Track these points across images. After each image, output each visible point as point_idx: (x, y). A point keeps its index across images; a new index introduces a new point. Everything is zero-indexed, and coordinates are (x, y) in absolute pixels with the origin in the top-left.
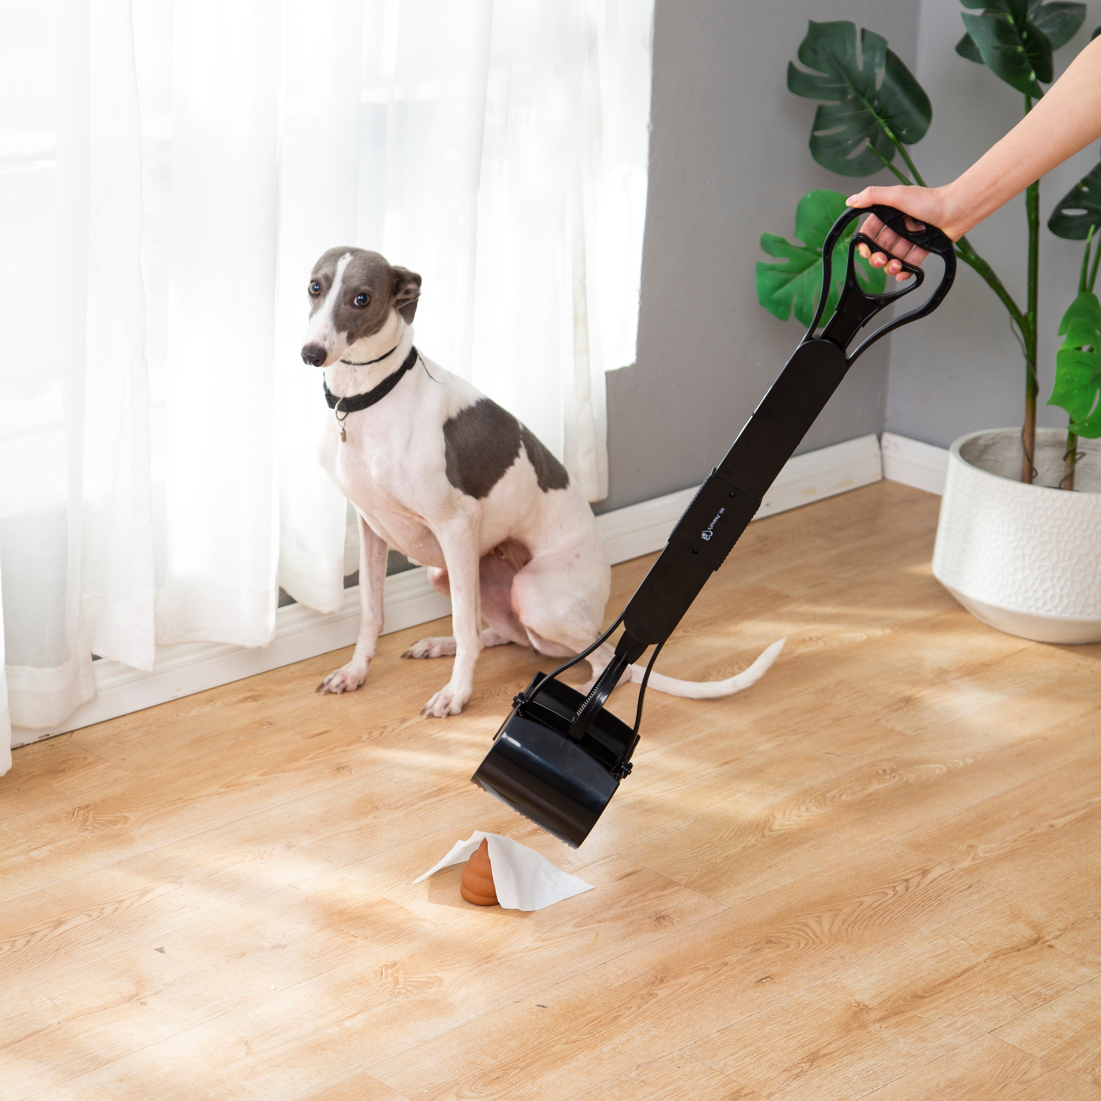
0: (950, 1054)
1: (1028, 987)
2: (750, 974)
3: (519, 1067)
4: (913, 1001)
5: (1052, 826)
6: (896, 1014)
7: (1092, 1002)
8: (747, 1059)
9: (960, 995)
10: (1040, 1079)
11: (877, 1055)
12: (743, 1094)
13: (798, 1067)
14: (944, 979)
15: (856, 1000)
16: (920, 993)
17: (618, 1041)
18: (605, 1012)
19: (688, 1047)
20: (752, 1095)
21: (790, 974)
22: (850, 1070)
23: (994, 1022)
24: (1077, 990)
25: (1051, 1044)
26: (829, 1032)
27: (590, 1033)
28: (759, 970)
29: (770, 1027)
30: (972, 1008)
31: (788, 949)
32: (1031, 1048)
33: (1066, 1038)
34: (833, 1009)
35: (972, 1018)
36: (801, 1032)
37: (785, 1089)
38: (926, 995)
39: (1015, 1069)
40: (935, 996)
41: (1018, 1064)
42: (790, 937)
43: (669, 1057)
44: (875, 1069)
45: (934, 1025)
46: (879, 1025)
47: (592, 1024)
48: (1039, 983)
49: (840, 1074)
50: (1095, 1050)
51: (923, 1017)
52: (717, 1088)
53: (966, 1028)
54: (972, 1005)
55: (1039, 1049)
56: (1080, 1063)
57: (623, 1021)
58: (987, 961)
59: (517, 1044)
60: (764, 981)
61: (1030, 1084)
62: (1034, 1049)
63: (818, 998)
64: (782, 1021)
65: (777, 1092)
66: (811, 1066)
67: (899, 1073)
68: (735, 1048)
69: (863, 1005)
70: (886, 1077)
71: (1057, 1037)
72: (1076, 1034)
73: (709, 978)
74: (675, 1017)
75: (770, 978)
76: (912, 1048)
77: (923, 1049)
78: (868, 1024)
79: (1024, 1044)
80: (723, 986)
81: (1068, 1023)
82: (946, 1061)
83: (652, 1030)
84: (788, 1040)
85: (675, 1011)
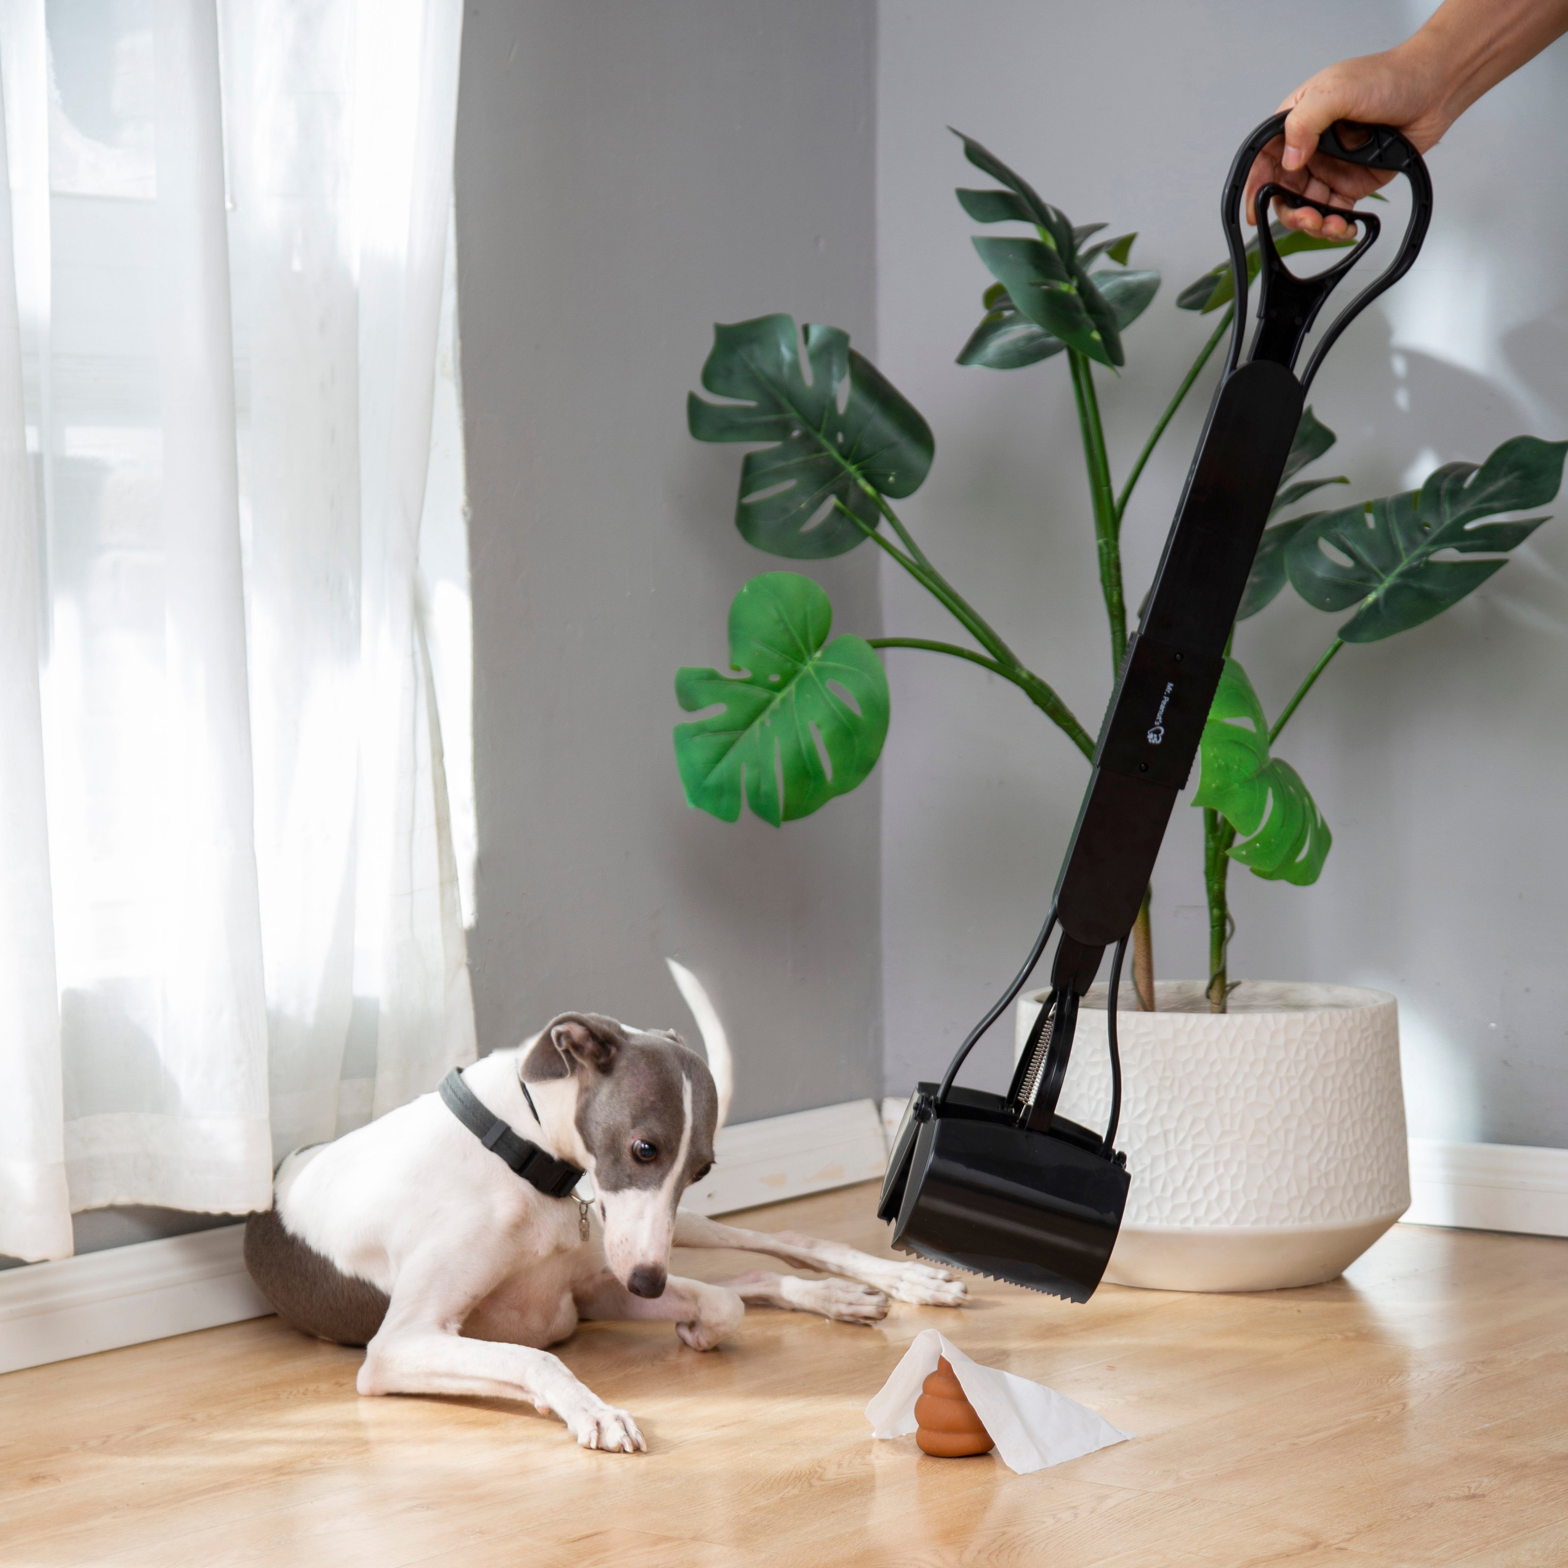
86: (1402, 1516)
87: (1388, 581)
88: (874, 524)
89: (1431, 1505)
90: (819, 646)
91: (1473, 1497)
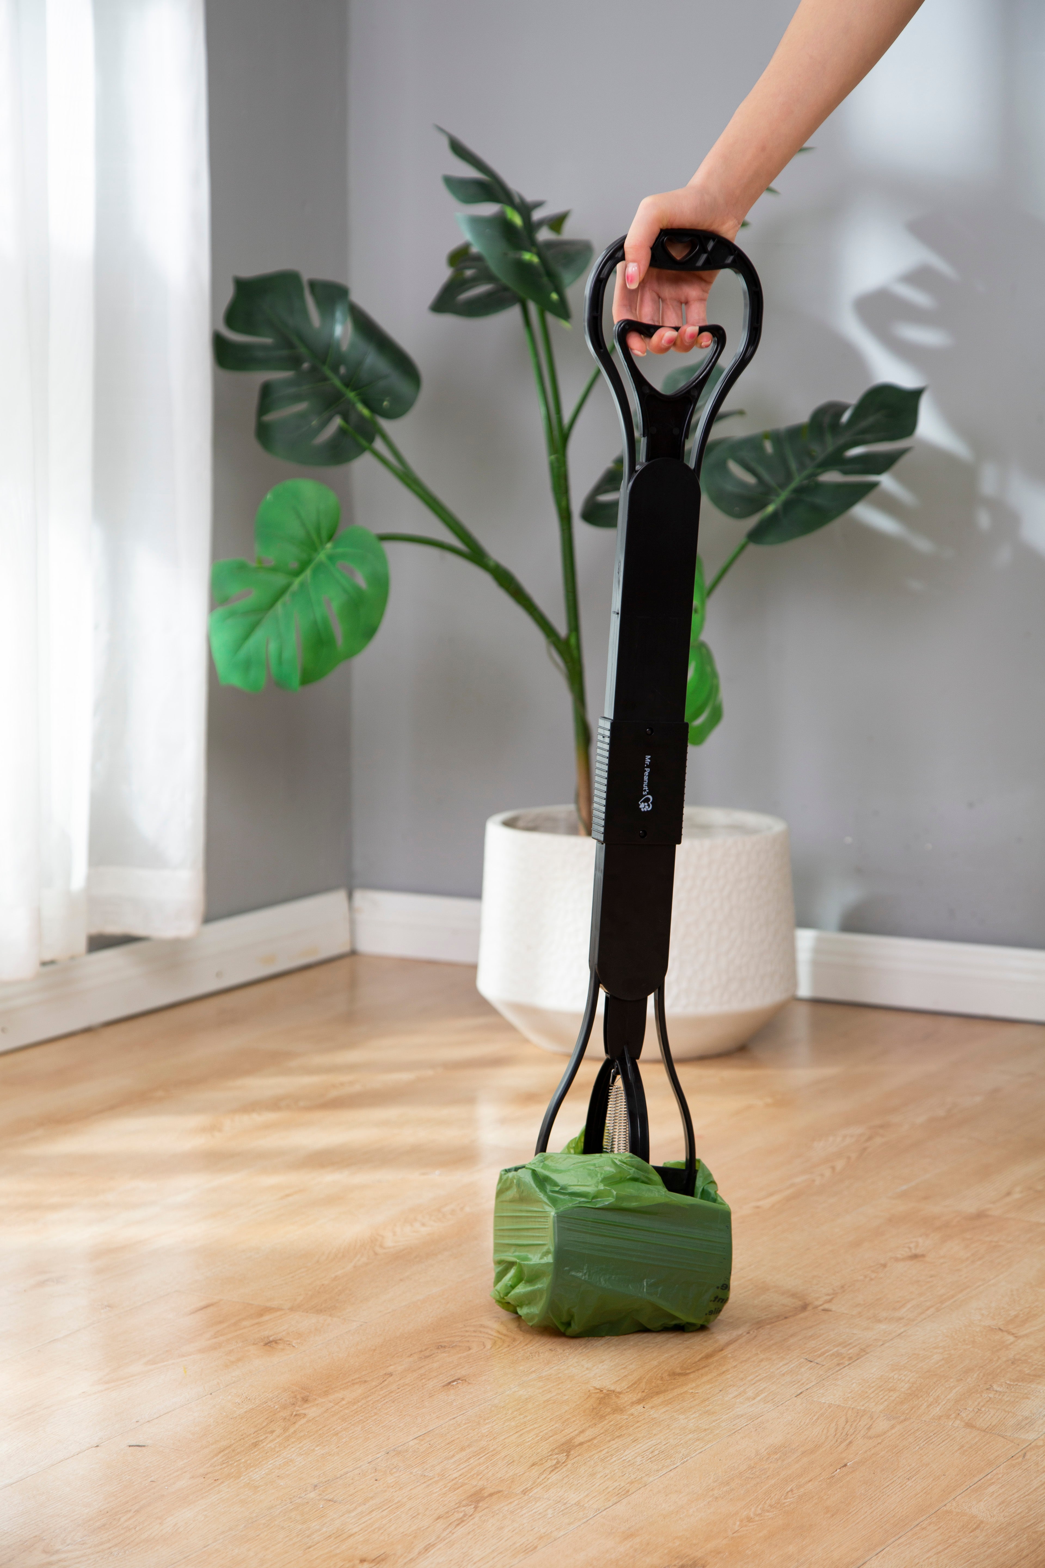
0: (756, 1422)
1: (821, 1349)
2: (431, 1380)
3: (130, 1511)
4: (674, 1379)
5: (758, 1207)
6: (658, 1393)
7: (914, 1354)
8: (472, 1461)
9: (735, 1367)
10: (893, 1431)
12: (486, 1495)
13: (551, 1459)
14: (703, 1354)
15: (594, 1387)
16: (678, 1370)
17: (271, 1466)
18: (236, 1441)
19: (379, 1460)
20: (500, 1494)
21: (487, 1373)
22: (626, 1453)
23: (796, 1386)
24: (887, 1345)
25: (886, 1397)
26: (574, 1421)
27: (224, 1463)
28: (440, 1374)
29: (488, 1426)
30: (757, 1376)
31: (471, 1351)
32: (861, 1404)
33: (903, 1390)
34: (568, 1399)
35: (764, 1386)
36: (536, 1426)
37: (545, 1482)
38: (688, 1371)
39: (854, 1426)
40: (703, 1371)
41: (854, 1421)
42: (466, 1339)
43: (357, 1471)
44: (660, 1448)
45: (716, 1398)
46: (642, 1405)
47: (222, 1454)
48: (833, 1344)
49: (614, 1459)
50: (948, 1397)
51: (697, 1392)
52: (445, 1494)
53: (763, 1395)
54: (757, 1374)
55: (874, 1404)
56: (936, 1411)
57: (269, 1446)
58: (751, 1332)
59: (117, 1488)
60: (454, 1383)
61: (882, 1438)
62: (866, 1405)
63: (541, 1391)
64: (503, 1418)
65: (535, 1486)
66: (568, 1456)
67: (696, 1448)
68: (450, 1452)
69: (608, 1390)
70: (681, 1455)
71: (890, 1390)
72: (914, 1385)
73: (373, 1390)
74: (344, 1432)
75: (462, 1380)
76: (699, 1423)
77: (716, 1422)
78: (625, 1407)
79: (850, 1402)
80: (397, 1395)
81: (896, 1376)
82: (755, 1429)
83: (316, 1449)
84: (521, 1435)
85: (340, 1427)
86: (866, 1277)
87: (784, 495)
88: (371, 440)
89: (884, 1266)
90: (330, 538)
91: (915, 1257)
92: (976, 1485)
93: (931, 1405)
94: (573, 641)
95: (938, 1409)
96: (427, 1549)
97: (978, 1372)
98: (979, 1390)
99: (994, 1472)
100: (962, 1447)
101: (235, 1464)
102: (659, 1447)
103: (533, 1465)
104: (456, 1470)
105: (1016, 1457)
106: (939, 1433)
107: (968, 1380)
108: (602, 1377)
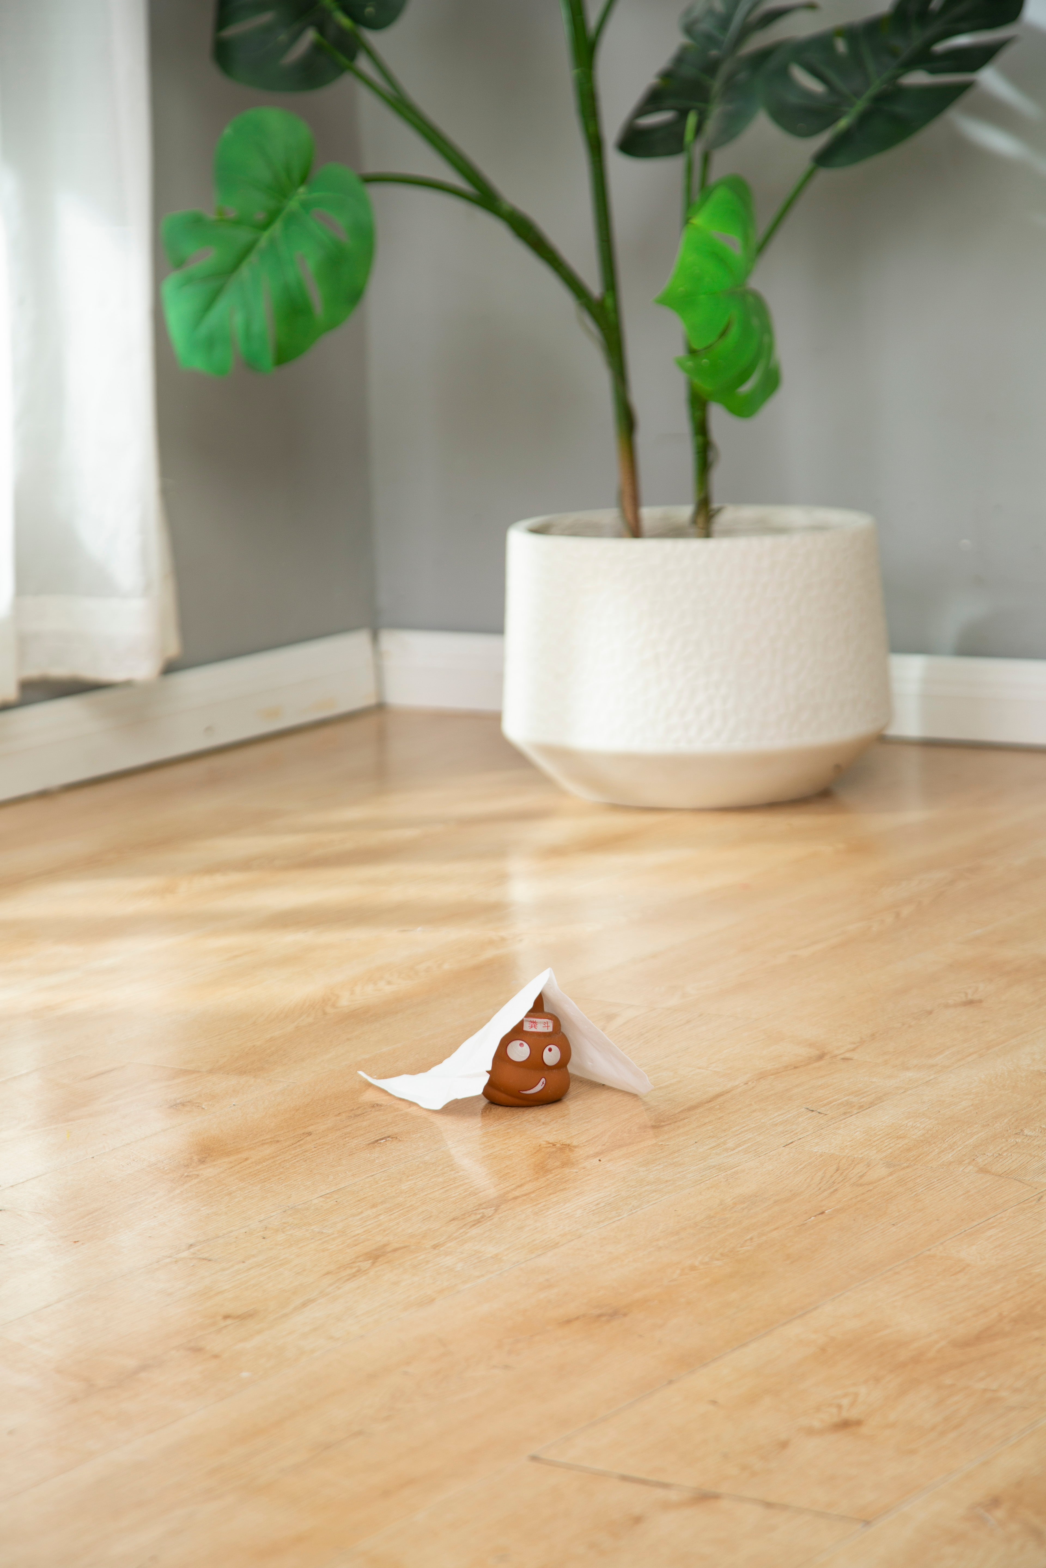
0: (729, 1172)
1: (828, 1098)
2: (356, 1138)
4: (644, 1132)
6: (620, 1146)
7: (939, 1101)
8: (381, 1217)
9: (720, 1118)
10: (890, 1178)
11: (605, 1187)
12: (389, 1250)
13: (476, 1214)
14: (685, 1107)
15: (547, 1141)
16: (652, 1123)
17: (144, 1227)
19: (272, 1218)
20: (405, 1249)
21: (423, 1130)
22: (566, 1206)
23: (786, 1136)
24: (909, 1092)
25: (892, 1145)
26: (514, 1176)
27: (90, 1225)
28: (368, 1133)
29: (409, 1183)
30: (744, 1127)
32: (860, 1152)
33: (914, 1137)
34: (511, 1154)
35: (749, 1137)
37: (462, 1236)
38: (663, 1124)
39: (844, 1174)
40: (679, 1123)
41: (846, 1169)
43: (243, 1230)
45: (689, 1150)
46: (598, 1159)
47: (90, 1216)
48: (844, 1093)
49: (550, 1212)
50: (967, 1143)
51: (668, 1144)
52: (341, 1250)
53: (746, 1146)
54: (745, 1125)
55: (875, 1152)
57: (146, 1207)
58: (750, 1083)
60: (382, 1141)
61: (875, 1185)
62: (866, 1153)
63: (482, 1146)
64: (430, 1174)
65: (449, 1240)
66: (496, 1210)
67: (650, 1199)
68: (358, 1209)
69: (562, 1145)
70: (631, 1206)
71: (898, 1138)
72: (929, 1132)
73: (285, 1150)
74: (239, 1192)
75: (392, 1138)
76: (661, 1174)
77: (681, 1174)
78: (577, 1161)
79: (847, 1151)
80: (312, 1154)
81: (911, 1123)
82: (726, 1179)
83: (202, 1209)
84: (447, 1190)
85: (236, 1187)
86: (903, 1024)
87: (860, 105)
88: (352, 57)
89: (930, 1013)
90: (304, 180)
91: (970, 1003)
92: (972, 1229)
93: (943, 1151)
94: (609, 302)
95: (950, 1155)
96: (304, 1305)
97: (1009, 1118)
98: (1006, 1135)
99: (999, 1216)
100: (969, 1191)
101: (103, 1226)
102: (608, 1199)
103: (453, 1219)
104: (361, 1227)
105: (1029, 1200)
106: (945, 1178)
107: (996, 1125)
108: (558, 1132)
